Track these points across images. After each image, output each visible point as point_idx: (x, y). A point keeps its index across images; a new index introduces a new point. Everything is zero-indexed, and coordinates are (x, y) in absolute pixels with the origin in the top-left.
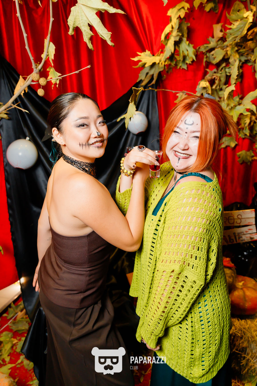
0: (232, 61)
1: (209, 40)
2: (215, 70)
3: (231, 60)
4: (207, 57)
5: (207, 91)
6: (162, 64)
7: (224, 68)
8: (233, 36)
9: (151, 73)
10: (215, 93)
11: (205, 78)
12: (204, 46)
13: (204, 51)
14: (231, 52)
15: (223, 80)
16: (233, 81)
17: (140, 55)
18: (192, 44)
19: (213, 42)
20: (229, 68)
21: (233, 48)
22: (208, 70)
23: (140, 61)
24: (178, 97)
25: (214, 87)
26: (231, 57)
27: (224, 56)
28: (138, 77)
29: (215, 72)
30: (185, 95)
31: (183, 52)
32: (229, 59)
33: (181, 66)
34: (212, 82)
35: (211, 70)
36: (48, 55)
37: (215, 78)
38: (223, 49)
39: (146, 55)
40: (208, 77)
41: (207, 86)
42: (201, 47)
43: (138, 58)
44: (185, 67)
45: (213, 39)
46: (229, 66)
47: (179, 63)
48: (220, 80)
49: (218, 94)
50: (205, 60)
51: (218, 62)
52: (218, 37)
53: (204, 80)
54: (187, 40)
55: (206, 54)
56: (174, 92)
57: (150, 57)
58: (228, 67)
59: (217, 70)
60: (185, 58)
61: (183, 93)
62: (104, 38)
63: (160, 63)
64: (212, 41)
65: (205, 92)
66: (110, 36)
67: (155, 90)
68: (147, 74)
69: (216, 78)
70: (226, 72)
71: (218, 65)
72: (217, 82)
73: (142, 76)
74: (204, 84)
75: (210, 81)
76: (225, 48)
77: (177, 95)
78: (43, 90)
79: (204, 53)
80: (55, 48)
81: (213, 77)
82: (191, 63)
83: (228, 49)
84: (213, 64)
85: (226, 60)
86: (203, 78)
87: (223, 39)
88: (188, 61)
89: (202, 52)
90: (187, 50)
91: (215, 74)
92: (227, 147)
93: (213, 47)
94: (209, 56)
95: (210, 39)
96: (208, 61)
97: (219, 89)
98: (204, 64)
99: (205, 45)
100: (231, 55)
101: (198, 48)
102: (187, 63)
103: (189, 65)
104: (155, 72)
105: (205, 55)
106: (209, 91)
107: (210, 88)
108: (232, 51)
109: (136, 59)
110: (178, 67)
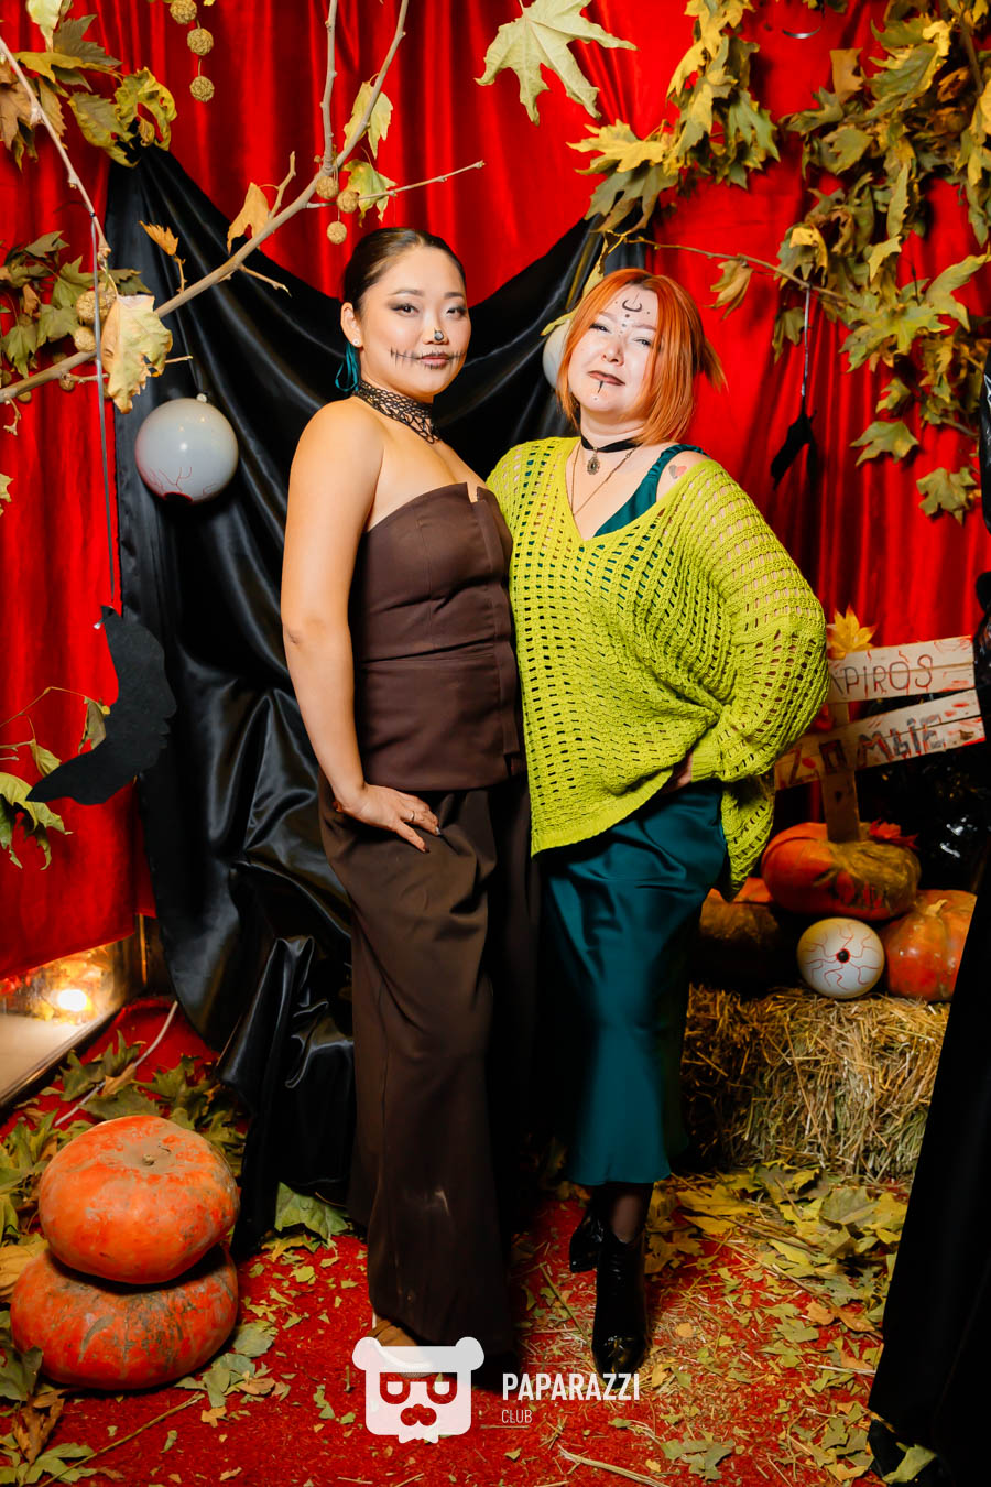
0: (894, 168)
1: (818, 99)
2: (839, 194)
3: (889, 165)
4: (812, 152)
5: (814, 258)
6: (670, 165)
7: (867, 190)
8: (894, 94)
9: (633, 193)
10: (842, 268)
11: (808, 218)
12: (805, 117)
13: (803, 133)
14: (890, 139)
15: (867, 225)
16: (894, 228)
17: (597, 136)
18: (766, 109)
19: (832, 105)
20: (884, 189)
21: (894, 128)
22: (816, 192)
23: (596, 154)
24: (722, 271)
25: (837, 248)
26: (888, 155)
27: (868, 151)
28: (587, 204)
29: (839, 202)
30: (746, 267)
31: (738, 130)
32: (882, 159)
33: (726, 177)
34: (830, 231)
35: (828, 193)
36: (367, 128)
37: (839, 219)
38: (864, 129)
39: (617, 136)
40: (817, 213)
41: (815, 242)
42: (793, 119)
43: (590, 143)
44: (740, 179)
45: (831, 96)
46: (883, 182)
47: (722, 167)
48: (856, 226)
49: (849, 271)
50: (806, 159)
51: (847, 167)
52: (848, 92)
53: (807, 224)
54: (754, 98)
55: (810, 142)
56: (710, 255)
57: (629, 141)
58: (881, 187)
59: (847, 193)
60: (743, 150)
61: (738, 260)
62: (579, 98)
63: (666, 163)
64: (828, 102)
65: (807, 263)
66: (594, 97)
67: (653, 246)
68: (620, 195)
69: (843, 220)
70: (875, 203)
71: (848, 178)
72: (846, 231)
73: (601, 202)
74: (803, 235)
75: (824, 227)
76: (869, 126)
77: (721, 266)
78: (343, 226)
79: (805, 136)
80: (391, 108)
81: (834, 216)
82: (759, 167)
83: (879, 128)
84: (832, 174)
85: (873, 163)
86: (799, 219)
87: (864, 98)
88: (755, 161)
89: (798, 134)
90: (753, 128)
91: (837, 207)
92: (885, 456)
93: (832, 120)
94: (820, 148)
95: (822, 94)
96: (816, 162)
97: (853, 254)
98: (804, 173)
99: (807, 114)
100: (888, 149)
101: (782, 120)
102: (747, 168)
103: (752, 175)
104: (648, 191)
105: (806, 144)
106: (821, 260)
107: (824, 250)
108: (893, 138)
109: (583, 147)
110: (719, 180)
